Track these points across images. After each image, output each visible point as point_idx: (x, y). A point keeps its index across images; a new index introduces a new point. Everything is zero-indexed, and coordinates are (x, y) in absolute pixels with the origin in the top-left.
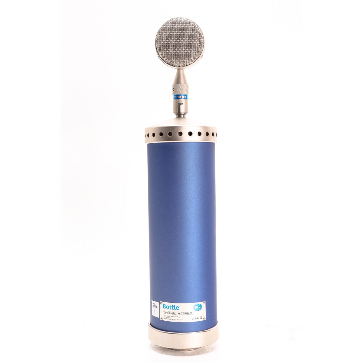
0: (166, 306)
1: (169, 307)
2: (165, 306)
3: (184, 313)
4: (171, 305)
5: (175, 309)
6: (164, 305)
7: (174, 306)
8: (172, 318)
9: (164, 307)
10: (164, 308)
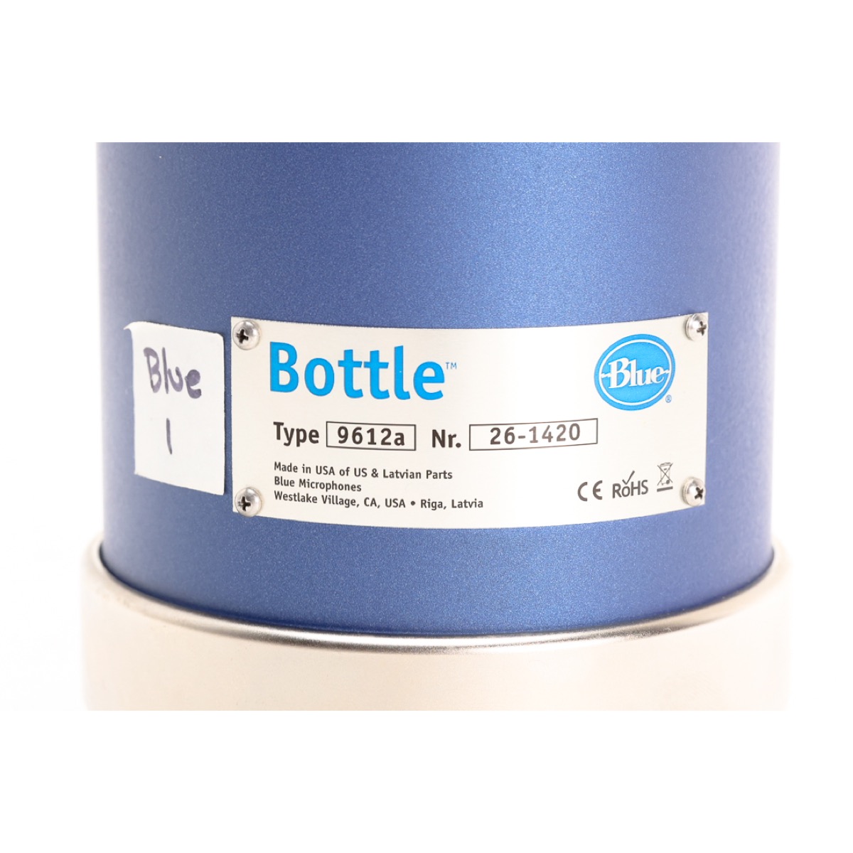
0: (300, 367)
1: (339, 373)
2: (288, 367)
3: (503, 436)
4: (362, 355)
5: (403, 395)
6: (283, 357)
7: (387, 356)
8: (371, 487)
9: (284, 378)
10: (275, 386)
